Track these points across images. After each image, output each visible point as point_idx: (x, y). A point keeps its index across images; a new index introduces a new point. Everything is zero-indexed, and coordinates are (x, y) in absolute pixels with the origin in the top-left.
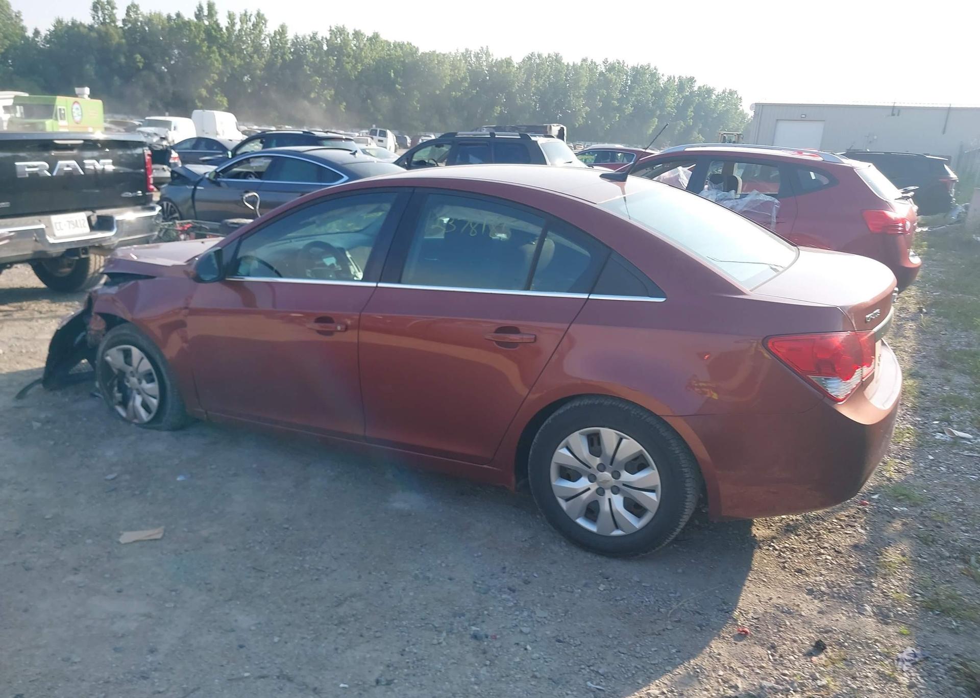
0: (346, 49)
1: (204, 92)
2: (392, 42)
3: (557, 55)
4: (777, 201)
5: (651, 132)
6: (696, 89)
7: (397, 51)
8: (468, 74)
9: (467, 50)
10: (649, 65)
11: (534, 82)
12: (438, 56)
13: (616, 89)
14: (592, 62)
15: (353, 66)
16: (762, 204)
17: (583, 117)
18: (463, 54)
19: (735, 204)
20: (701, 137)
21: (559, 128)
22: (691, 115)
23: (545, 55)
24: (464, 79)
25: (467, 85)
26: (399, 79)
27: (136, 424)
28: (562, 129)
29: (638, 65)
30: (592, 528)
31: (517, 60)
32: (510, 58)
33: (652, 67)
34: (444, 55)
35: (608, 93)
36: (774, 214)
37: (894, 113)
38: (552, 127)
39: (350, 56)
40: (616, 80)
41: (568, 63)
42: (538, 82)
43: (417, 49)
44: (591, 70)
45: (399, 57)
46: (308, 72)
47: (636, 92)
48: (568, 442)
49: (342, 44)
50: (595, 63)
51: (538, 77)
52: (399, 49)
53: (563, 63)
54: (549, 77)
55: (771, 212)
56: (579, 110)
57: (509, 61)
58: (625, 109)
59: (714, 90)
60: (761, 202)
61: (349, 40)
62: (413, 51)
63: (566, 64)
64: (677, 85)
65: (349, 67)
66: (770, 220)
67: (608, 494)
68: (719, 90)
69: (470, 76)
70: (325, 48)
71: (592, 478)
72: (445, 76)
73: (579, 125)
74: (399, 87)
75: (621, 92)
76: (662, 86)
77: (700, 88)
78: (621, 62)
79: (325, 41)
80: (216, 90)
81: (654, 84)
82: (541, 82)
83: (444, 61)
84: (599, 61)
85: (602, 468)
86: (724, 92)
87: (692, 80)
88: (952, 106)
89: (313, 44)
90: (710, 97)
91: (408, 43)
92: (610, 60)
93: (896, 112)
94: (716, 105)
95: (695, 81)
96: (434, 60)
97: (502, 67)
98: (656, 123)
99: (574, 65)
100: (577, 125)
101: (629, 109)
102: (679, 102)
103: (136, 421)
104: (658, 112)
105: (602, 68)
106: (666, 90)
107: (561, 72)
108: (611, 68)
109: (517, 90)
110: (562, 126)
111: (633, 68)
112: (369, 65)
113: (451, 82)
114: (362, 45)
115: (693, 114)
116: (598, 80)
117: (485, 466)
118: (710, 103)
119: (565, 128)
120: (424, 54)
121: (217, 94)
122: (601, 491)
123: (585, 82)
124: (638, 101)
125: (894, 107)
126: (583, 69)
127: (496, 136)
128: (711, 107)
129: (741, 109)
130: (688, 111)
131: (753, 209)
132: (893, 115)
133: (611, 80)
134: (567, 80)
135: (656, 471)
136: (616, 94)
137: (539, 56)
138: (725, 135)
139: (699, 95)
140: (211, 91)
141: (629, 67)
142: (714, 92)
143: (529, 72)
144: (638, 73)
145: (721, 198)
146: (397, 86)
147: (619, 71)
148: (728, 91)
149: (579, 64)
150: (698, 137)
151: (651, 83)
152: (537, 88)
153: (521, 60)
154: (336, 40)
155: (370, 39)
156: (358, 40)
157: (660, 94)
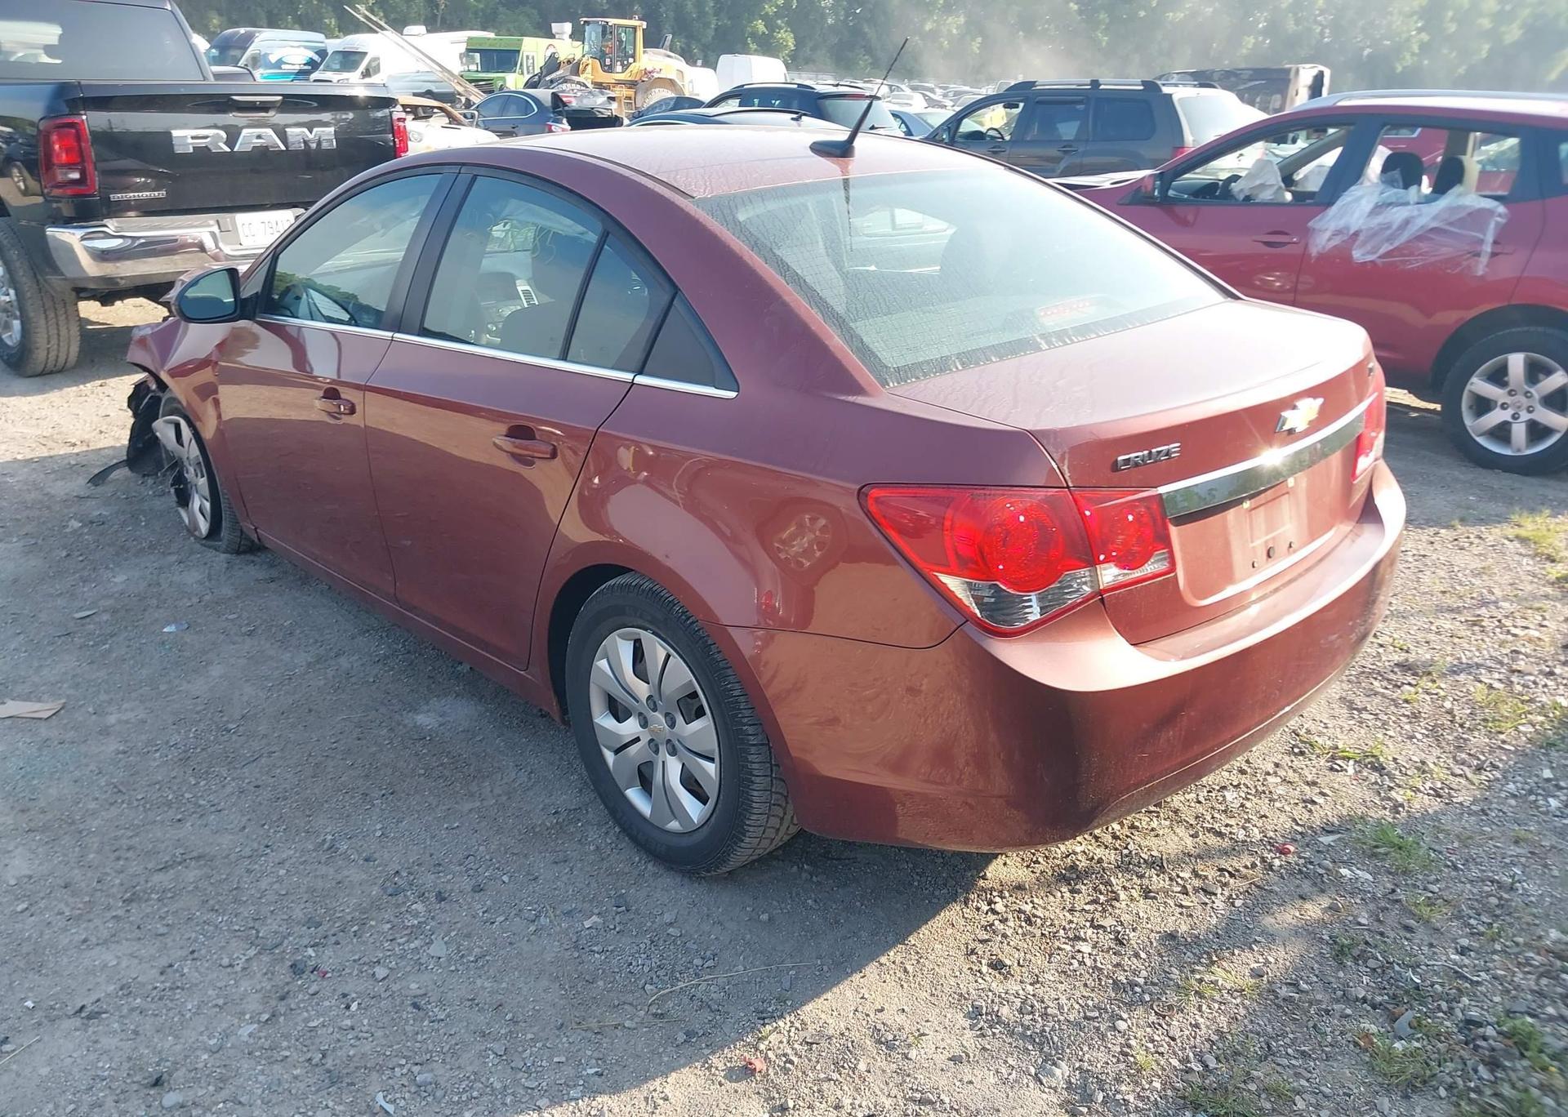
1: (760, 26)
4: (1501, 209)
16: (1470, 214)
17: (1413, 54)
19: (1416, 213)
21: (1315, 72)
28: (1321, 74)
36: (1490, 237)
38: (1301, 70)
55: (1483, 231)
56: (1408, 40)
60: (1469, 211)
66: (1479, 249)
67: (662, 752)
73: (1404, 68)
80: (779, 22)
100: (1399, 69)
110: (1321, 68)
119: (1327, 73)
121: (780, 28)
127: (1102, 87)
131: (1451, 224)
140: (771, 26)
145: (1389, 201)
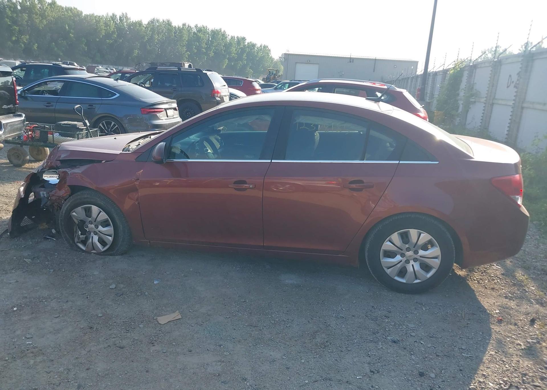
0: (34, 10)
2: (64, 7)
3: (168, 21)
5: (224, 67)
6: (246, 44)
7: (68, 13)
8: (115, 29)
9: (113, 14)
10: (221, 29)
11: (156, 37)
12: (96, 17)
13: (203, 42)
14: (188, 26)
15: (40, 21)
18: (111, 17)
20: (251, 70)
21: (188, 64)
22: (245, 58)
23: (161, 20)
24: (113, 32)
25: (116, 36)
26: (72, 31)
27: (94, 253)
28: (191, 65)
29: (214, 29)
30: (403, 281)
31: (145, 22)
32: (141, 21)
33: (222, 31)
34: (99, 17)
35: (199, 44)
37: (351, 61)
38: (185, 64)
39: (37, 14)
40: (203, 37)
41: (175, 26)
42: (159, 37)
43: (82, 12)
44: (189, 31)
45: (70, 16)
46: (9, 23)
47: (215, 44)
48: (391, 238)
49: (31, 7)
50: (190, 27)
51: (158, 34)
52: (70, 12)
53: (173, 26)
54: (165, 33)
57: (140, 23)
58: (210, 53)
59: (256, 44)
61: (36, 4)
62: (78, 14)
63: (174, 26)
64: (236, 41)
65: (37, 21)
67: (412, 262)
68: (258, 45)
69: (117, 31)
70: (19, 8)
71: (403, 255)
72: (101, 30)
74: (72, 36)
75: (206, 44)
76: (228, 41)
77: (248, 43)
78: (205, 27)
79: (18, 3)
81: (224, 40)
82: (161, 36)
83: (100, 21)
84: (193, 25)
85: (408, 250)
86: (261, 46)
87: (244, 39)
88: (376, 58)
89: (10, 4)
90: (254, 48)
91: (74, 8)
92: (199, 26)
93: (352, 61)
94: (257, 53)
95: (246, 40)
96: (93, 19)
97: (136, 26)
98: (227, 62)
99: (179, 27)
101: (212, 54)
102: (239, 51)
103: (93, 251)
104: (228, 56)
105: (195, 30)
106: (230, 44)
107: (172, 31)
108: (200, 30)
109: (146, 41)
110: (190, 63)
111: (212, 31)
112: (51, 20)
113: (105, 34)
114: (45, 8)
115: (246, 58)
116: (193, 36)
117: (340, 255)
118: (255, 51)
120: (87, 16)
122: (407, 262)
123: (186, 37)
124: (217, 50)
125: (350, 58)
126: (184, 30)
127: (182, 70)
128: (255, 54)
129: (270, 56)
130: (243, 56)
132: (350, 62)
133: (200, 37)
134: (175, 36)
135: (439, 248)
136: (204, 45)
137: (158, 21)
138: (270, 70)
139: (248, 47)
141: (210, 30)
142: (256, 46)
143: (153, 30)
144: (216, 34)
146: (71, 34)
147: (204, 32)
148: (263, 45)
149: (181, 27)
150: (250, 71)
151: (222, 39)
152: (158, 40)
153: (147, 23)
154: (27, 3)
155: (50, 4)
156: (41, 5)
157: (228, 46)
